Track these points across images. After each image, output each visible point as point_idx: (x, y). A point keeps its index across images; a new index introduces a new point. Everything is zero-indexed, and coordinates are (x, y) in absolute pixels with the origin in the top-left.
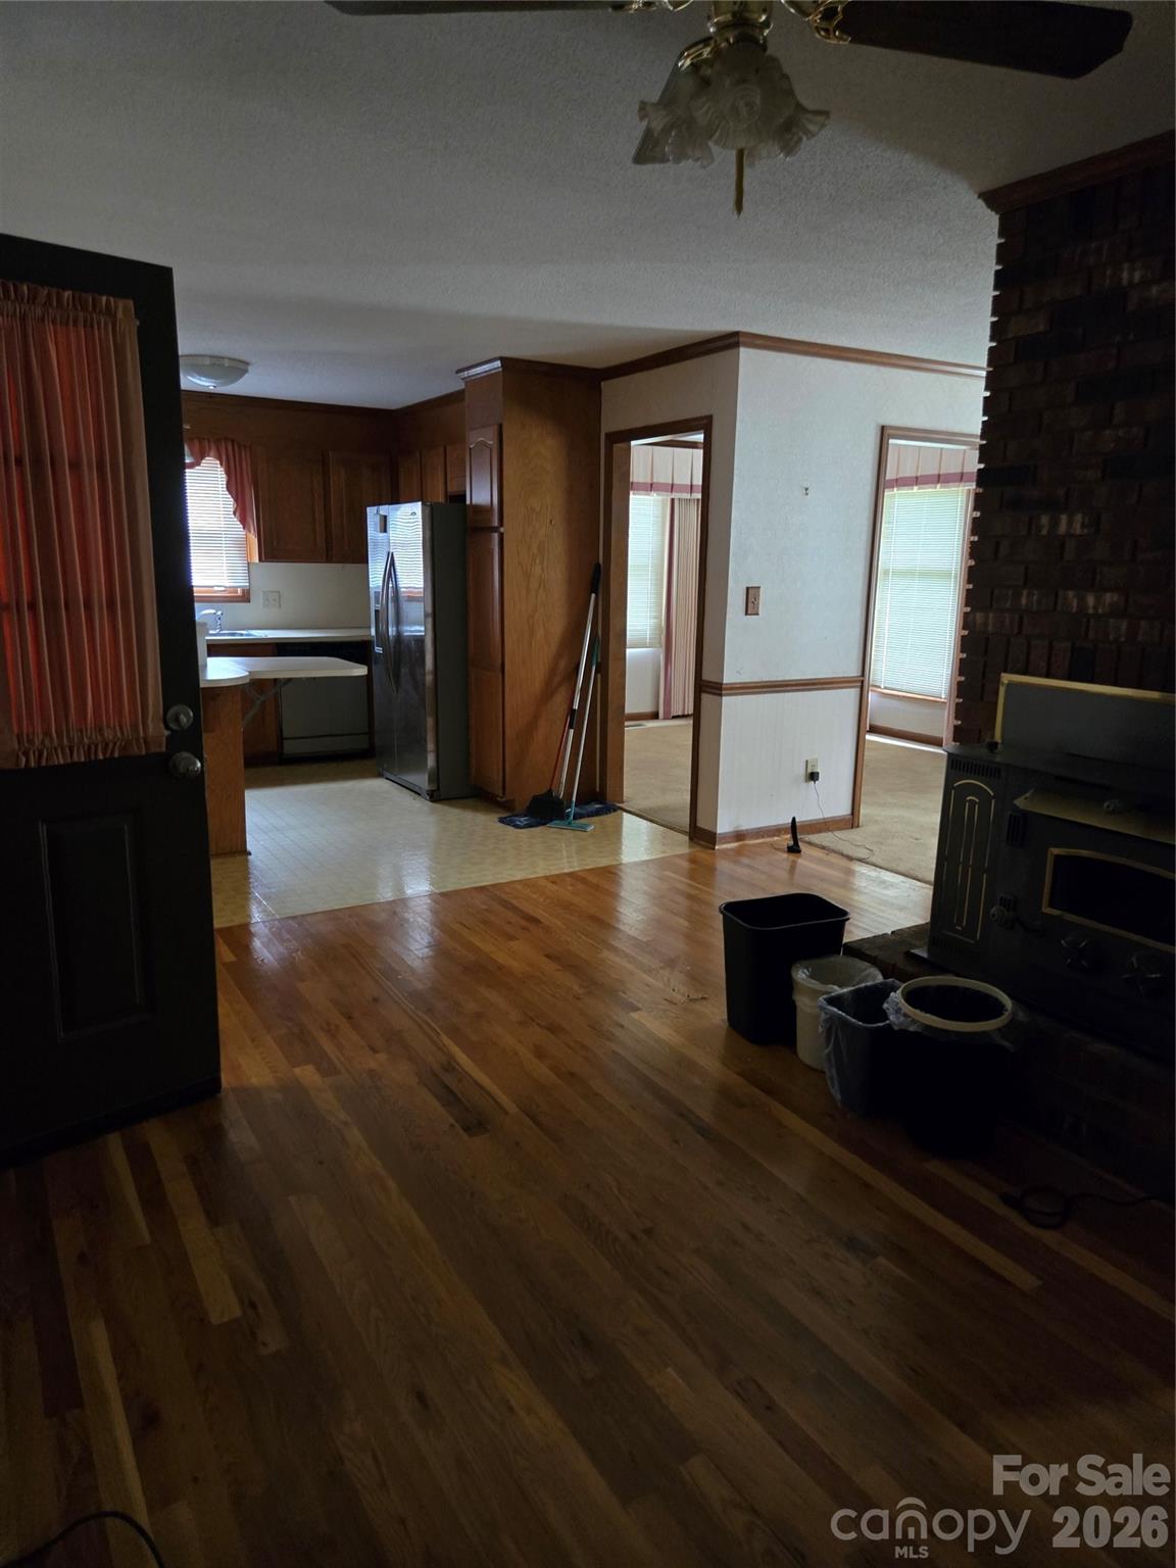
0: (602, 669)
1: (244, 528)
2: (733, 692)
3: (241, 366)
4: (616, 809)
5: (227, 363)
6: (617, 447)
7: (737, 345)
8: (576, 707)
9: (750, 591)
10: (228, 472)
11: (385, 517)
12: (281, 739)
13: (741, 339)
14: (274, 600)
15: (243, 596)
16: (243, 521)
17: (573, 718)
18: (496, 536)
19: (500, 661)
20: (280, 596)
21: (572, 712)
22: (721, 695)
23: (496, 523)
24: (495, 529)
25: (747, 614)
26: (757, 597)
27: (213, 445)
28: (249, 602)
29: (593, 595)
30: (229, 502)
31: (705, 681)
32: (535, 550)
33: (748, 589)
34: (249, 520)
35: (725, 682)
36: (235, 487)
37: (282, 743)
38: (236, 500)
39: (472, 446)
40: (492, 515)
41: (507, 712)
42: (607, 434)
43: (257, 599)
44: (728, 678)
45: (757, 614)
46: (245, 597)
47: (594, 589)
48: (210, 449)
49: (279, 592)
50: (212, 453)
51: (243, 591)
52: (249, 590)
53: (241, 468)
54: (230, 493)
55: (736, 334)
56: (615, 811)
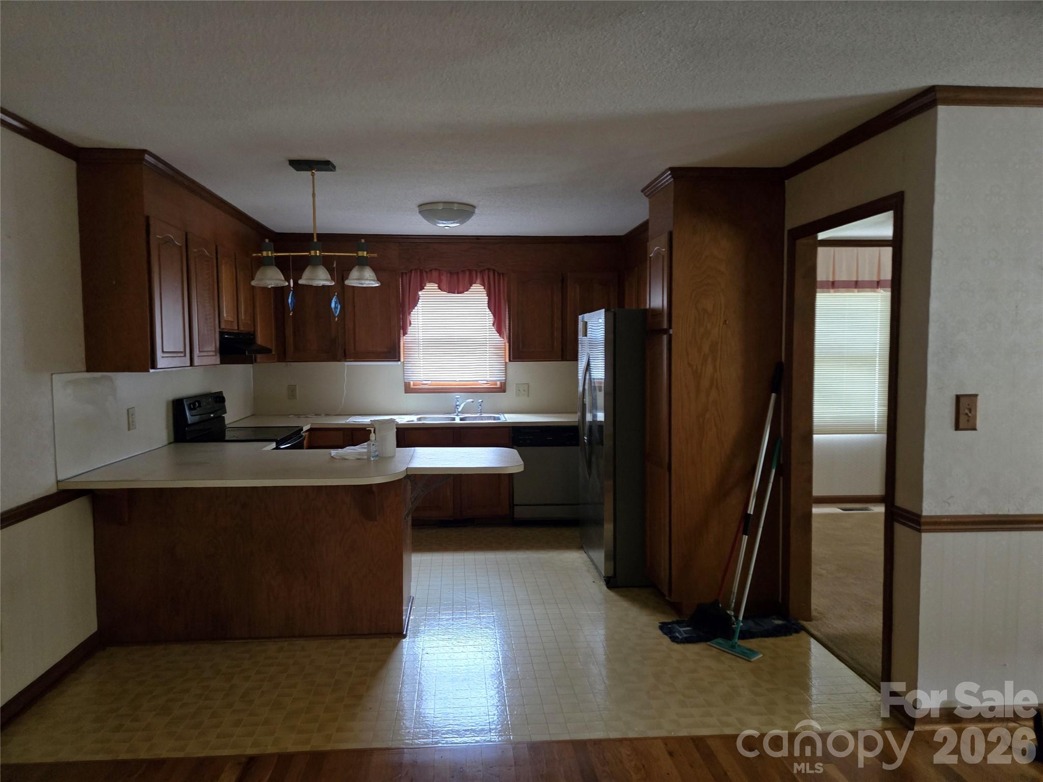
0: (784, 472)
1: (500, 335)
2: (936, 527)
3: (468, 208)
4: (799, 629)
5: (456, 207)
6: (801, 243)
7: (933, 104)
8: (751, 510)
9: (962, 400)
10: (489, 295)
11: (586, 322)
12: (512, 505)
13: (939, 95)
14: (524, 390)
15: (501, 388)
16: (499, 331)
17: (747, 524)
18: (665, 337)
19: (667, 461)
20: (529, 386)
21: (746, 516)
22: (920, 531)
23: (665, 326)
24: (666, 331)
25: (957, 428)
26: (972, 408)
27: (479, 275)
28: (505, 392)
29: (773, 395)
30: (489, 317)
31: (899, 508)
32: (706, 349)
33: (958, 398)
34: (503, 329)
35: (924, 513)
36: (494, 306)
37: (513, 508)
38: (494, 316)
39: (651, 256)
40: (663, 317)
41: (674, 512)
42: (789, 231)
43: (511, 389)
44: (929, 508)
45: (975, 429)
46: (502, 389)
47: (775, 389)
48: (476, 277)
49: (528, 384)
50: (478, 281)
51: (501, 383)
52: (505, 383)
53: (499, 290)
54: (491, 311)
55: (932, 89)
56: (797, 632)
